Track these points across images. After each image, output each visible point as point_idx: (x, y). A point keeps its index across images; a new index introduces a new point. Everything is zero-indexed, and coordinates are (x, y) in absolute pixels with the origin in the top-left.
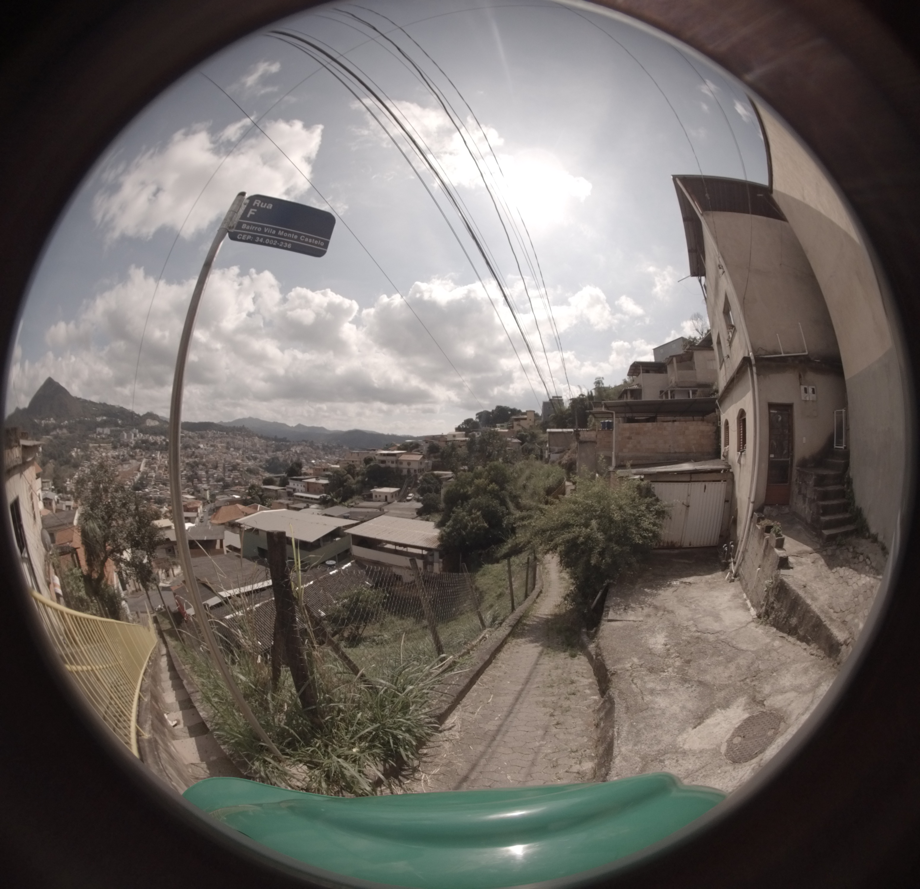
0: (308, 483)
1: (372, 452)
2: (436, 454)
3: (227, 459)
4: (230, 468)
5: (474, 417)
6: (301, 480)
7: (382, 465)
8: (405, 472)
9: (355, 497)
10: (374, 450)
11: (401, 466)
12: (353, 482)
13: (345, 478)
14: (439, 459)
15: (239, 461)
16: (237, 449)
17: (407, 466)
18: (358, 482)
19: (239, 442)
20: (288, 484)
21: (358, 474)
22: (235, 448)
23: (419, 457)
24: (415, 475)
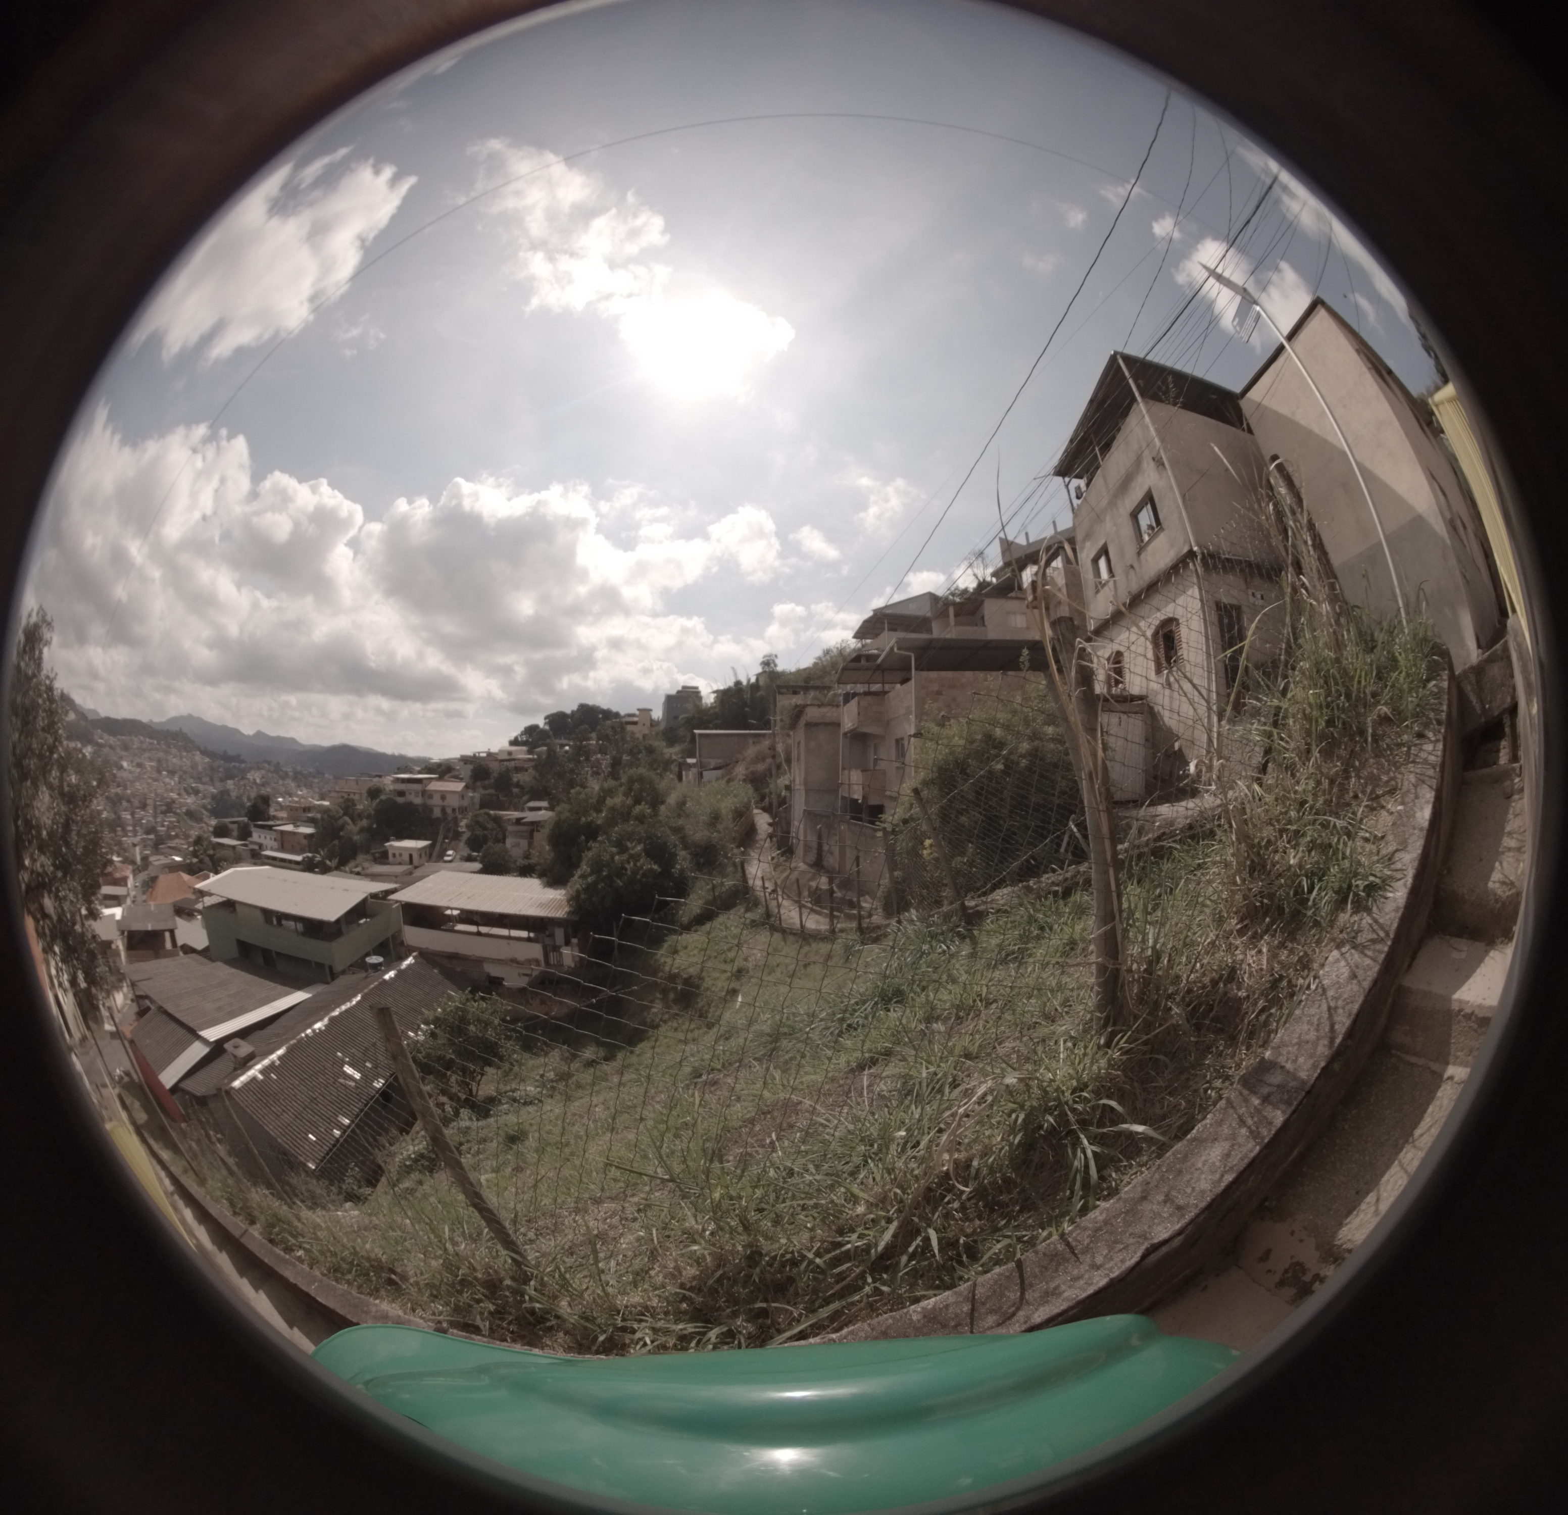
0: (282, 833)
1: (376, 779)
2: (486, 782)
3: (159, 791)
4: (164, 808)
5: (541, 722)
6: (270, 828)
7: (400, 800)
8: (437, 813)
9: (360, 858)
10: (380, 776)
11: (430, 802)
12: (353, 830)
13: (340, 822)
14: (492, 791)
15: (174, 795)
16: (172, 773)
17: (440, 802)
18: (362, 830)
19: (175, 760)
20: (250, 834)
21: (360, 816)
22: (168, 771)
23: (460, 787)
24: (455, 819)
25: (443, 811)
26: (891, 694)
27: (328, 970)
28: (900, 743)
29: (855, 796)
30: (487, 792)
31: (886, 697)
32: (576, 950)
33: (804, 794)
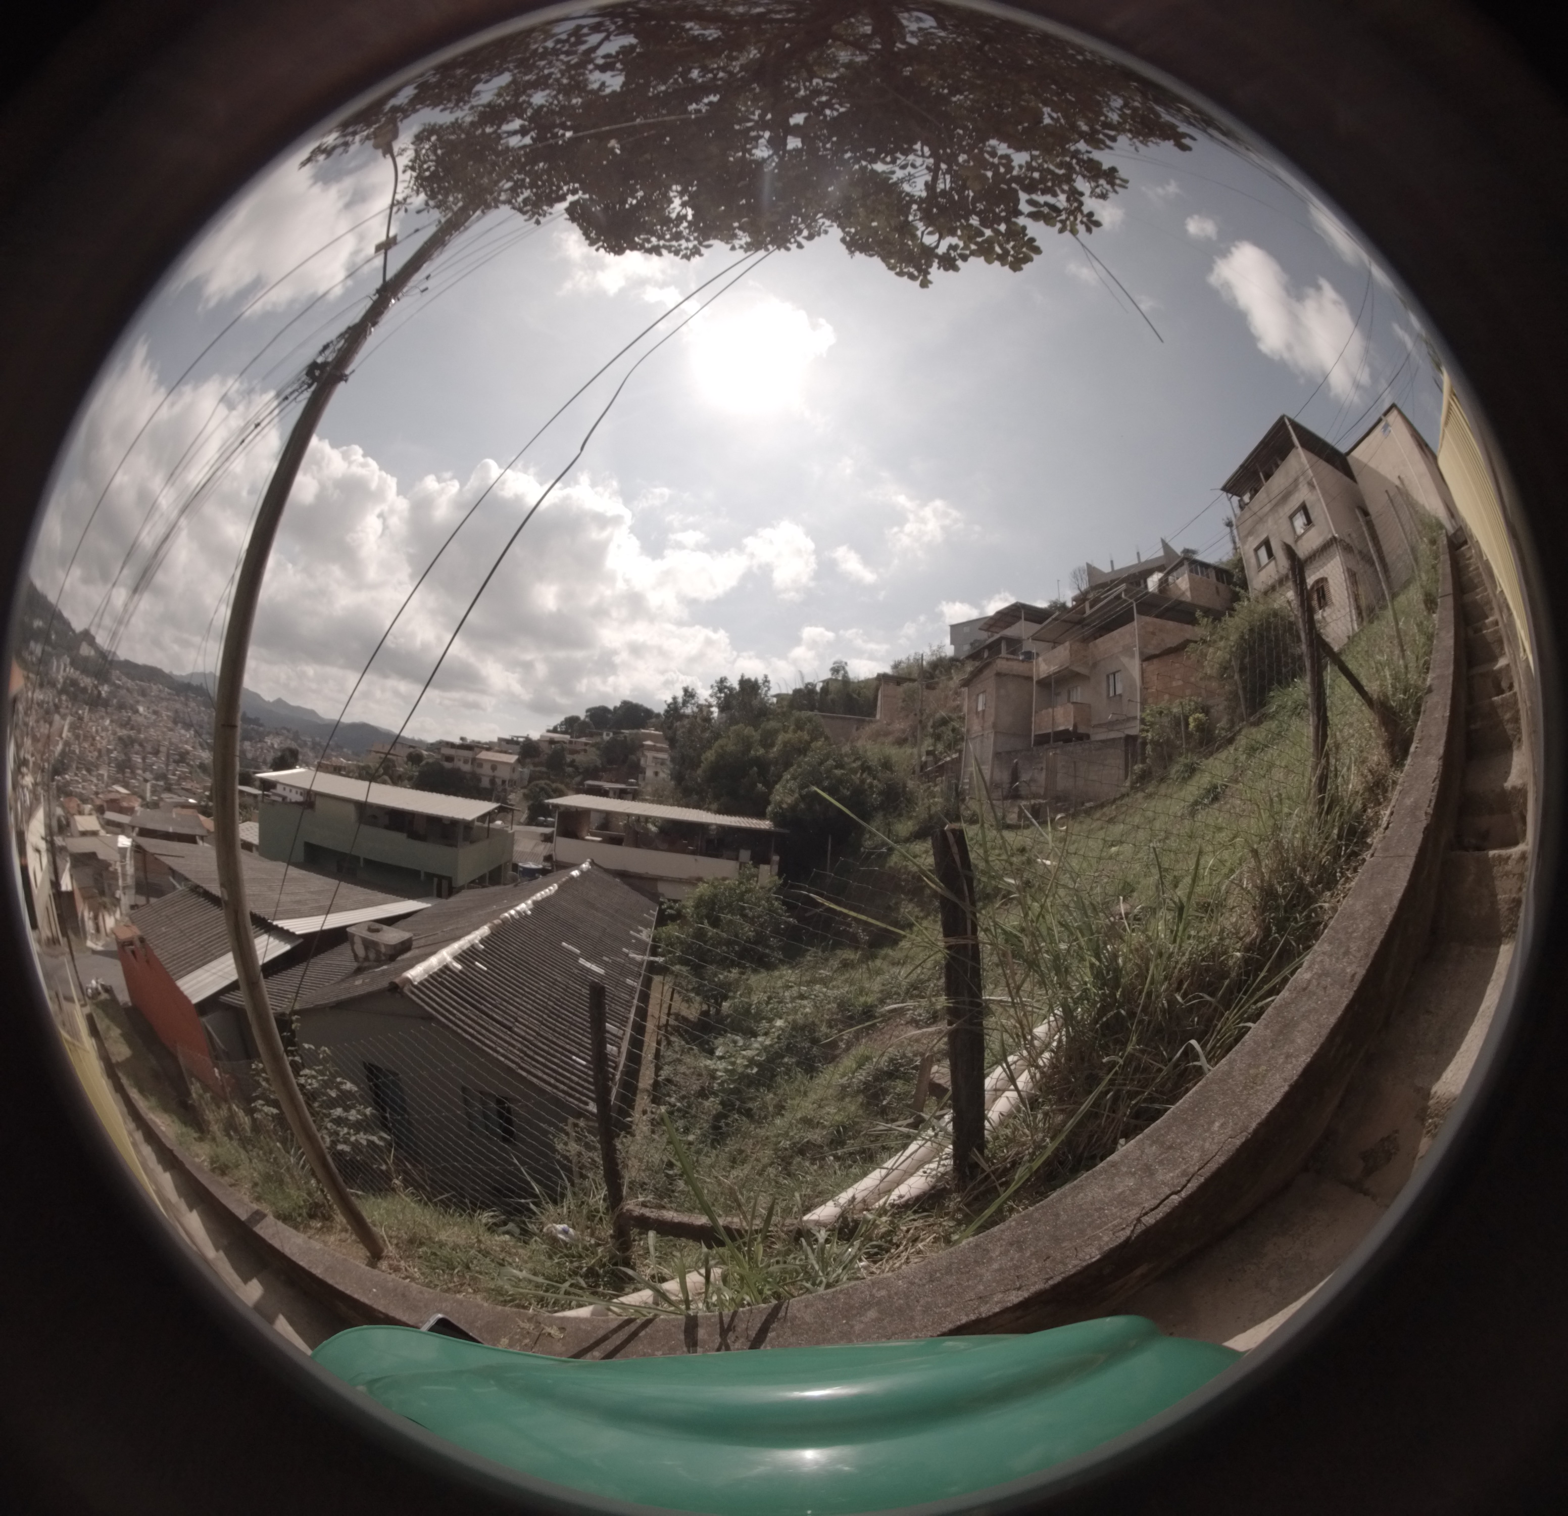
2: (537, 760)
3: (173, 741)
4: (177, 757)
5: (581, 714)
7: (448, 765)
8: (485, 782)
11: (479, 771)
15: (188, 747)
16: (188, 725)
17: (490, 773)
21: (401, 778)
22: (185, 724)
23: (512, 759)
24: (505, 790)
25: (493, 781)
26: (1097, 641)
27: (445, 884)
28: (1111, 677)
29: (1061, 728)
30: (538, 769)
31: (1091, 644)
32: (776, 868)
33: (992, 736)
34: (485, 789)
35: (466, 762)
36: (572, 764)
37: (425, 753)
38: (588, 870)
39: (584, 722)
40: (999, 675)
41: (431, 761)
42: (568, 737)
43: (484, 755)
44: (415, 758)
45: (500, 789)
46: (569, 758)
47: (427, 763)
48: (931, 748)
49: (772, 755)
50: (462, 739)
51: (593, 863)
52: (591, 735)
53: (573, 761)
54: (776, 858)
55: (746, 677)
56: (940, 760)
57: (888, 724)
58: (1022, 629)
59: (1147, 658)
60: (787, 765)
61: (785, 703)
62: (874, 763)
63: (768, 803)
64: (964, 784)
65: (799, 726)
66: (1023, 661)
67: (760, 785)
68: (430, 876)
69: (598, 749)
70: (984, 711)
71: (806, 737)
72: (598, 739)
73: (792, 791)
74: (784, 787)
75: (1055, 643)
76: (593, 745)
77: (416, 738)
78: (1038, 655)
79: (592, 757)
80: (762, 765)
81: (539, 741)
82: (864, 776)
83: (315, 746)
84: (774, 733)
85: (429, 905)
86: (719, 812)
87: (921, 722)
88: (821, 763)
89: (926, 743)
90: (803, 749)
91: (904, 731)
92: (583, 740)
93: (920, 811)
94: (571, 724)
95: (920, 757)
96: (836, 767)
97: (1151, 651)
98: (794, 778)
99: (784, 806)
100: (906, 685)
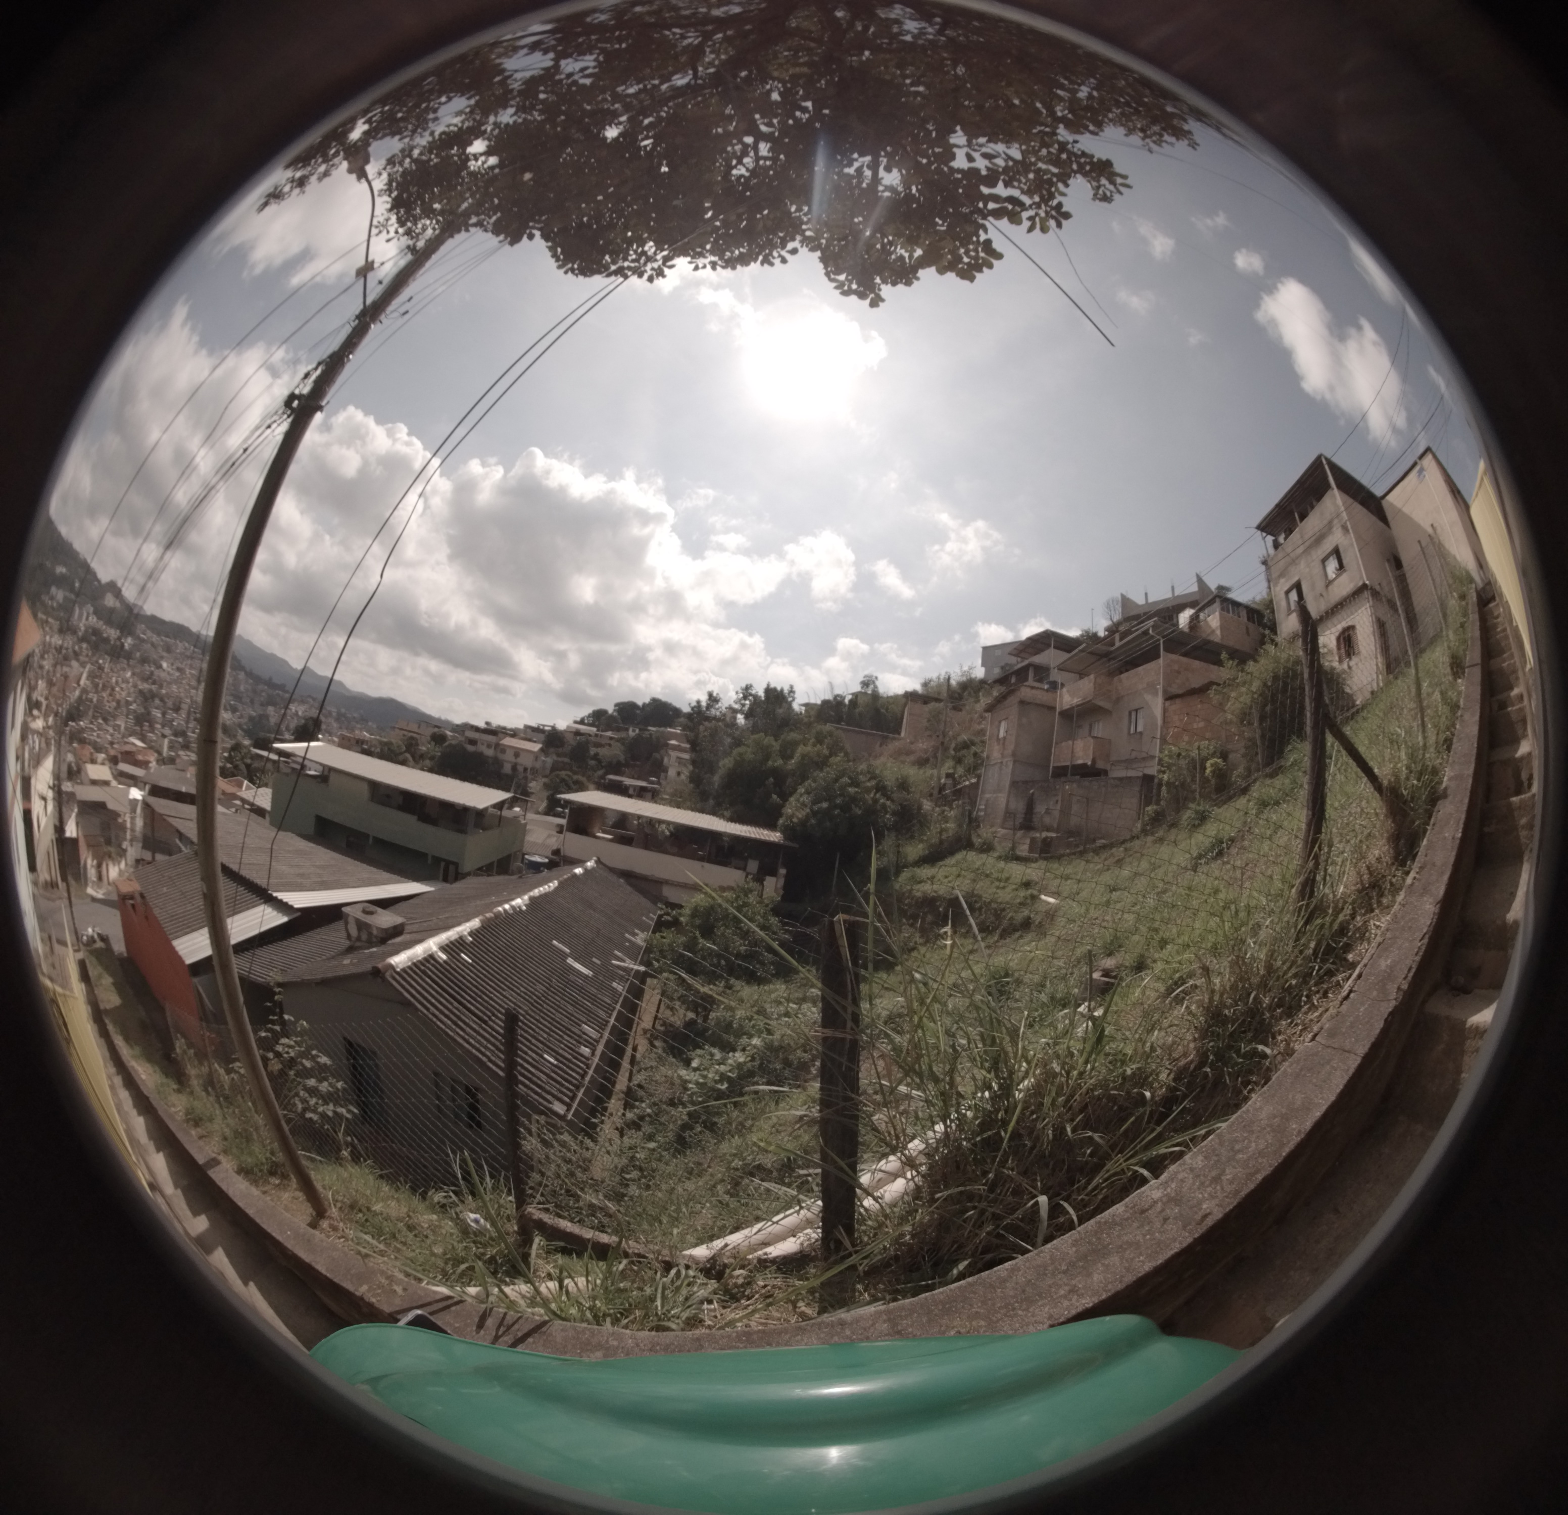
5: (610, 708)
7: (471, 748)
8: (507, 769)
11: (501, 757)
13: (401, 758)
17: (513, 759)
21: (423, 757)
23: (536, 747)
24: (526, 778)
25: (514, 768)
26: (1123, 676)
27: (452, 868)
28: (1133, 714)
29: (1080, 762)
30: (560, 759)
31: (1116, 679)
32: (781, 882)
33: (1011, 765)
34: (507, 775)
35: (489, 746)
36: (596, 757)
37: (449, 733)
38: (593, 868)
39: (611, 716)
40: (1022, 702)
41: (454, 742)
42: (594, 729)
43: (508, 741)
44: (438, 738)
45: (521, 776)
46: (593, 751)
47: (450, 745)
48: (951, 771)
49: (789, 767)
50: (487, 723)
51: (599, 862)
52: (618, 730)
53: (597, 754)
54: (783, 871)
55: (772, 686)
56: (959, 783)
57: (912, 743)
58: (1051, 657)
59: (1170, 697)
60: (804, 778)
61: (813, 713)
62: (890, 783)
63: (780, 815)
64: (979, 810)
65: (819, 740)
66: (1047, 691)
67: (774, 796)
68: (437, 860)
69: (623, 744)
70: (1005, 738)
71: (826, 752)
72: (623, 735)
73: (804, 805)
74: (798, 800)
75: (1082, 675)
76: (618, 740)
77: (443, 718)
78: (1063, 685)
79: (616, 752)
80: (779, 776)
81: (565, 731)
82: (878, 796)
83: (340, 718)
84: (794, 744)
85: (432, 889)
86: (732, 820)
87: (942, 743)
88: (836, 780)
89: (947, 765)
90: (822, 764)
91: (926, 751)
92: (609, 734)
93: (932, 834)
94: (598, 716)
95: (939, 779)
96: (850, 785)
97: (1175, 690)
98: (808, 792)
99: (795, 820)
100: (933, 705)
